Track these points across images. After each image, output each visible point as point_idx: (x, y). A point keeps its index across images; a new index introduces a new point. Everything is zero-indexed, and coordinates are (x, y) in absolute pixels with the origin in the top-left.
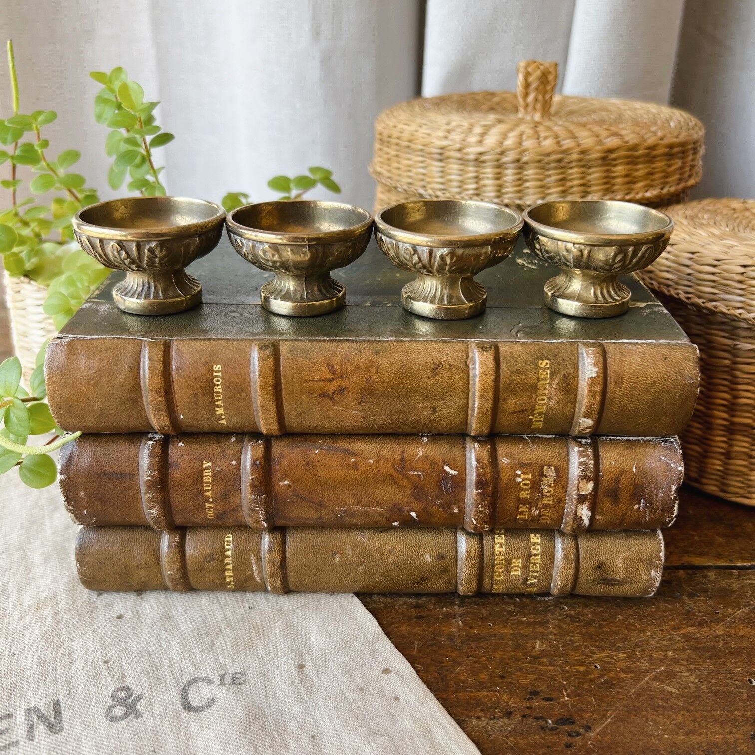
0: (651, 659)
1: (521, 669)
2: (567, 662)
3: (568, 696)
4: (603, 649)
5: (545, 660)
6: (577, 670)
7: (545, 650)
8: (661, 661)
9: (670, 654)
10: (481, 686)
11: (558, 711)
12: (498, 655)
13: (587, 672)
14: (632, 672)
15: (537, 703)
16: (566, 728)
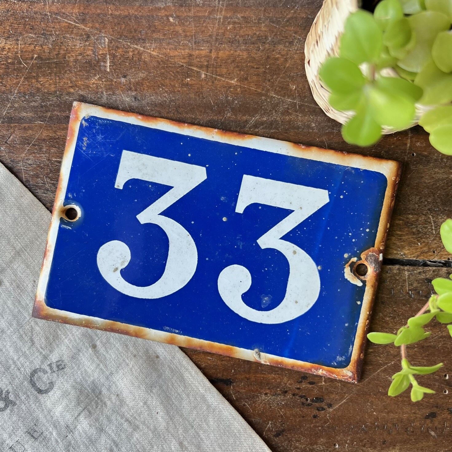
3: (325, 381)
15: (304, 385)
16: (317, 405)
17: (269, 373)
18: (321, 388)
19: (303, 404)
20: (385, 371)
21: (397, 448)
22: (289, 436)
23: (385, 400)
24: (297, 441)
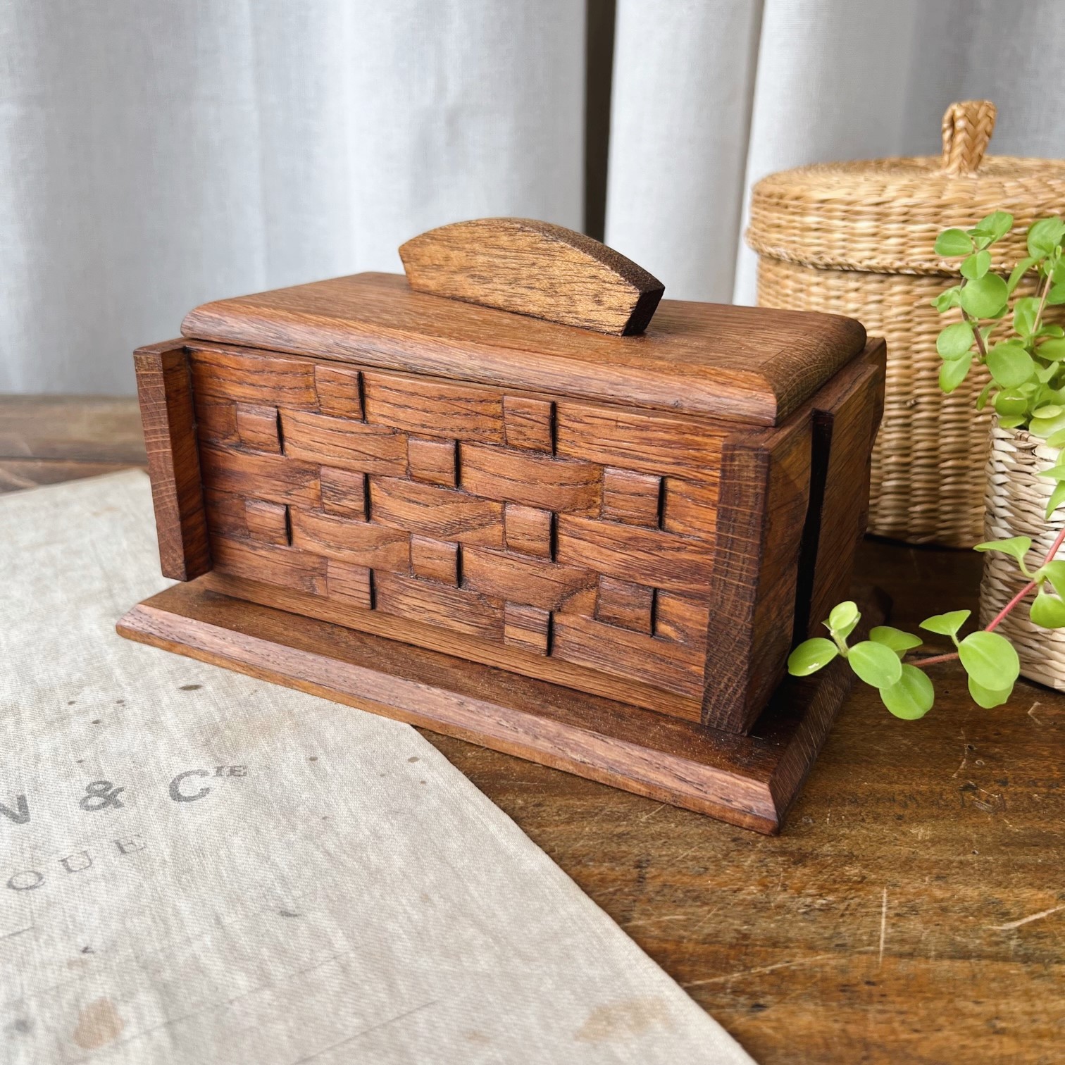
21: (926, 824)
23: (878, 769)
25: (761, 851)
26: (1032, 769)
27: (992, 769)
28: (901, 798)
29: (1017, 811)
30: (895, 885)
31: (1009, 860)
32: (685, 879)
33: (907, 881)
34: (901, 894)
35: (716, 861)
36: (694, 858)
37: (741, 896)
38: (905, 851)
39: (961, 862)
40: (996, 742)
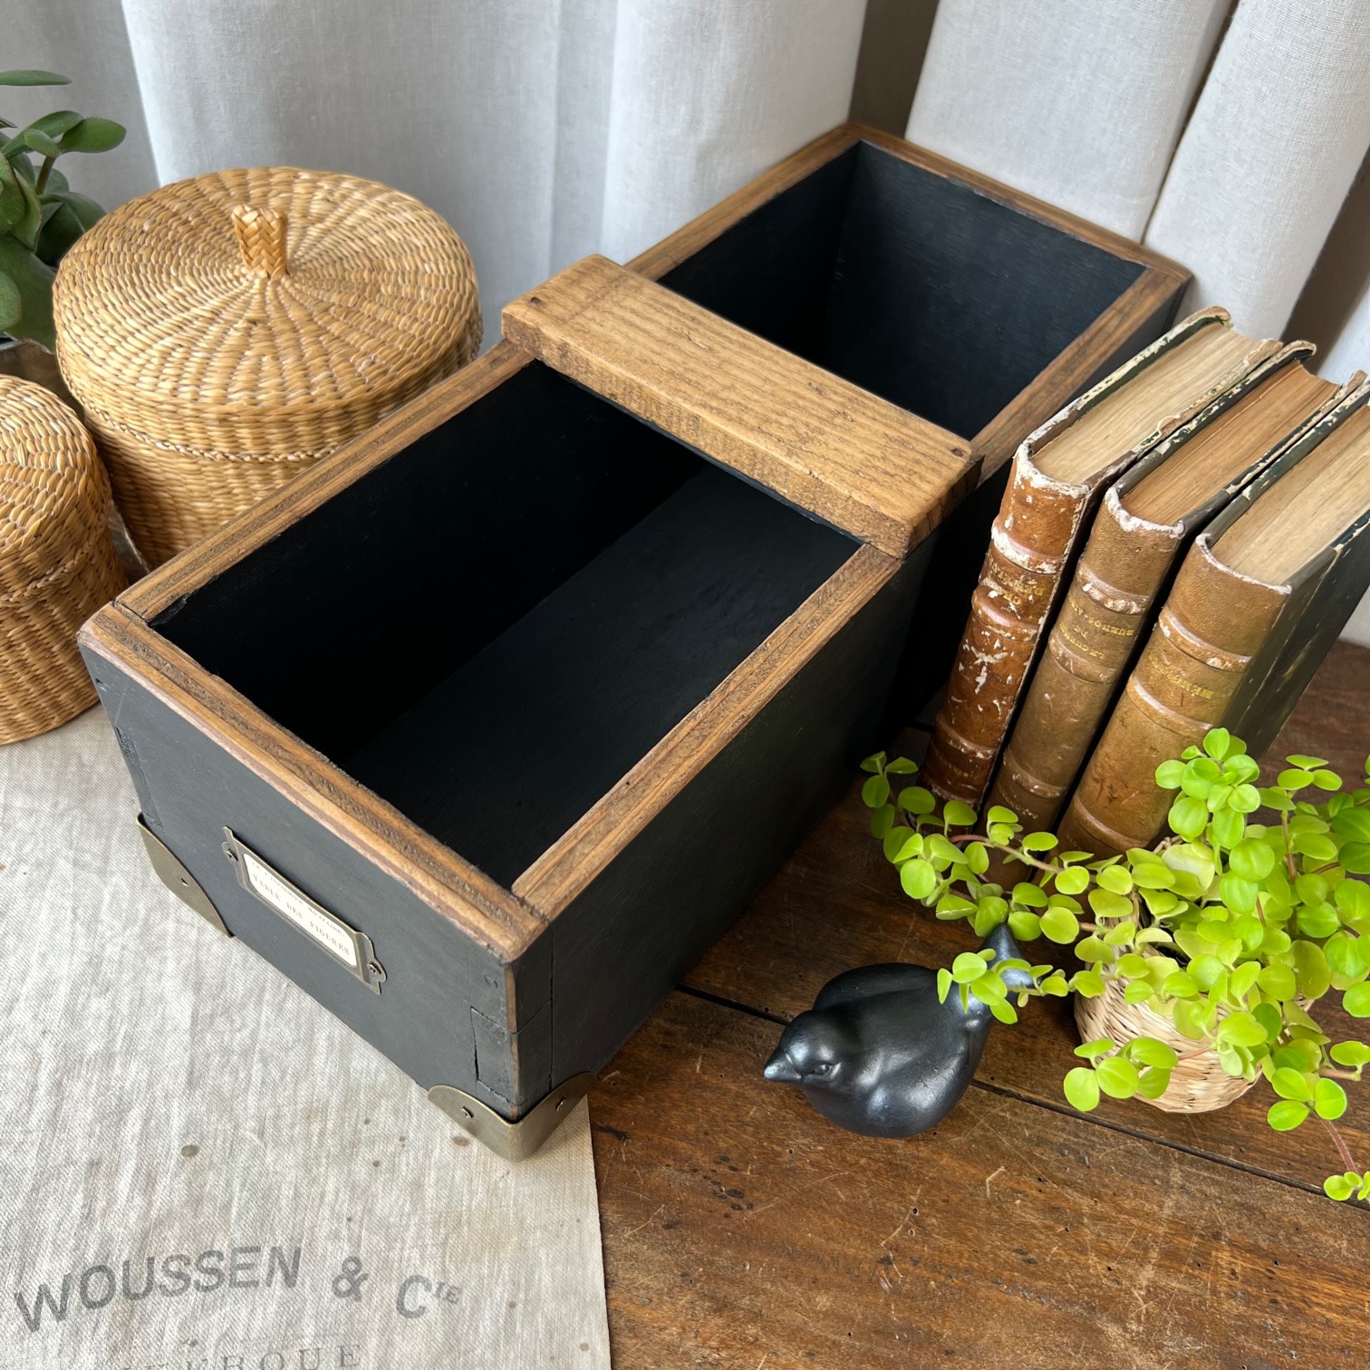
0: (844, 1160)
1: (726, 1132)
2: (768, 1138)
3: (751, 1171)
4: (805, 1135)
5: (751, 1129)
6: (773, 1150)
7: (755, 1119)
8: (851, 1165)
9: (863, 1161)
10: (685, 1137)
11: (734, 1184)
12: (713, 1110)
13: (779, 1154)
14: (818, 1167)
15: (723, 1169)
16: (733, 1199)
17: (680, 1140)
18: (744, 1178)
19: (715, 1193)
20: (834, 1181)
21: (831, 1293)
22: (684, 1232)
23: (828, 1220)
24: (693, 1243)
25: (697, 1292)
26: (948, 1252)
27: (917, 1243)
28: (827, 1258)
29: (908, 1297)
30: (775, 1353)
31: (870, 1350)
32: (632, 1308)
33: (785, 1350)
34: (774, 1363)
35: (660, 1293)
36: (647, 1288)
37: (664, 1335)
38: (800, 1318)
39: (834, 1342)
40: (938, 1211)
